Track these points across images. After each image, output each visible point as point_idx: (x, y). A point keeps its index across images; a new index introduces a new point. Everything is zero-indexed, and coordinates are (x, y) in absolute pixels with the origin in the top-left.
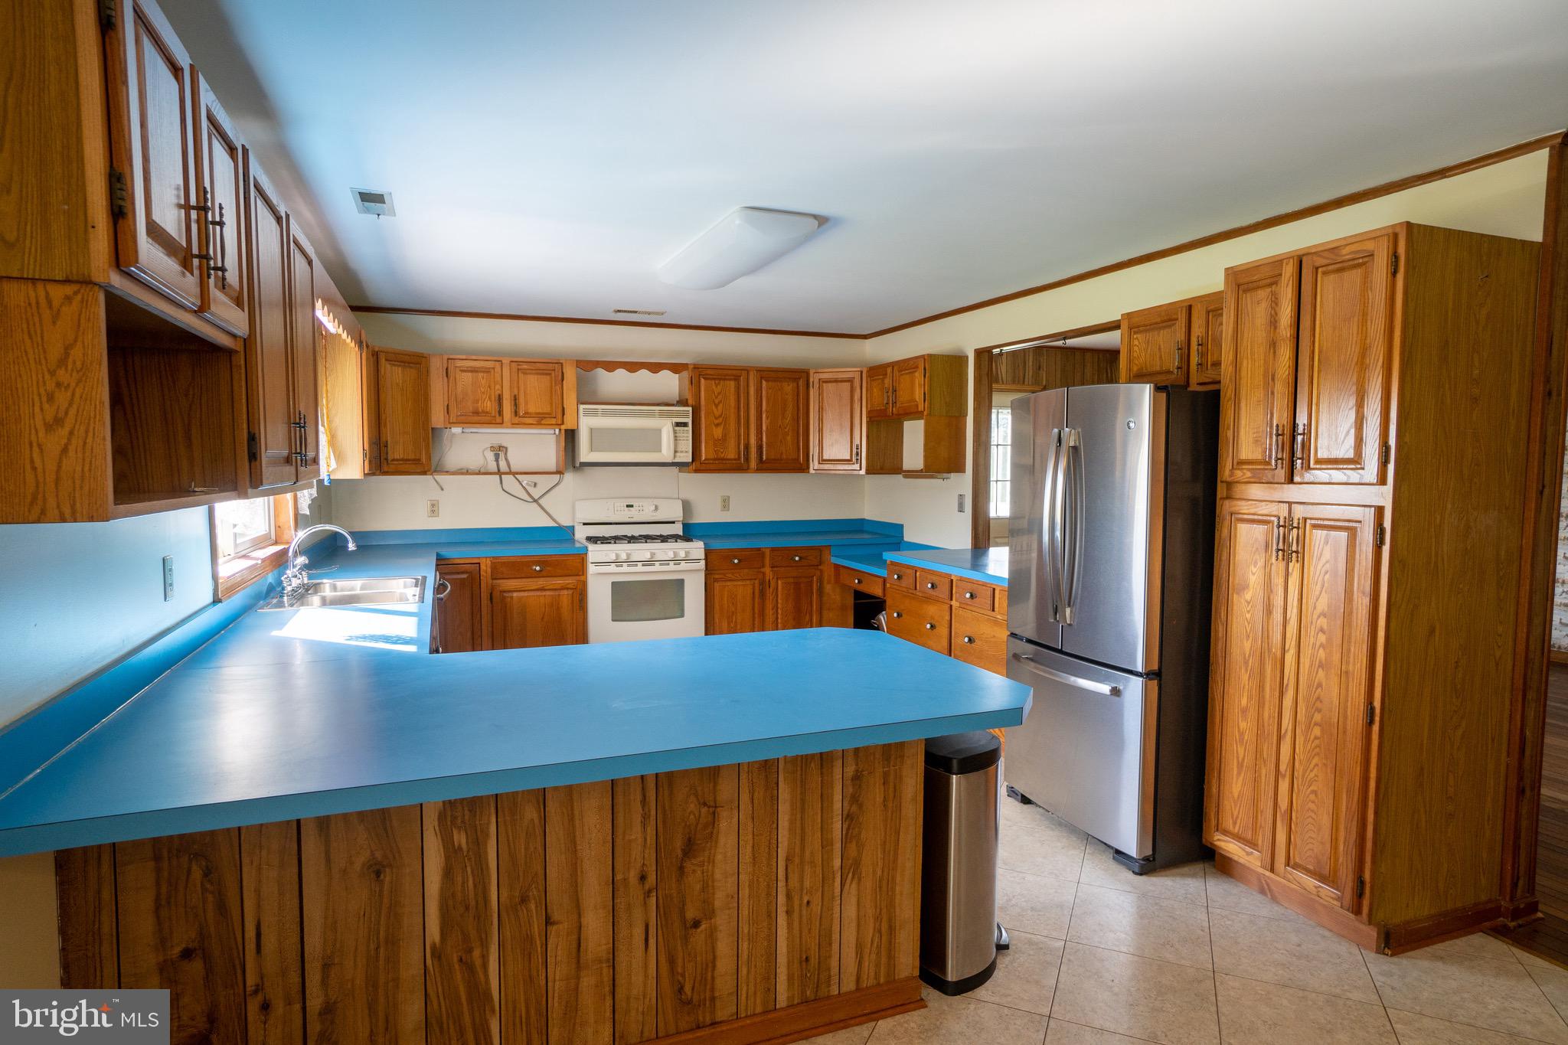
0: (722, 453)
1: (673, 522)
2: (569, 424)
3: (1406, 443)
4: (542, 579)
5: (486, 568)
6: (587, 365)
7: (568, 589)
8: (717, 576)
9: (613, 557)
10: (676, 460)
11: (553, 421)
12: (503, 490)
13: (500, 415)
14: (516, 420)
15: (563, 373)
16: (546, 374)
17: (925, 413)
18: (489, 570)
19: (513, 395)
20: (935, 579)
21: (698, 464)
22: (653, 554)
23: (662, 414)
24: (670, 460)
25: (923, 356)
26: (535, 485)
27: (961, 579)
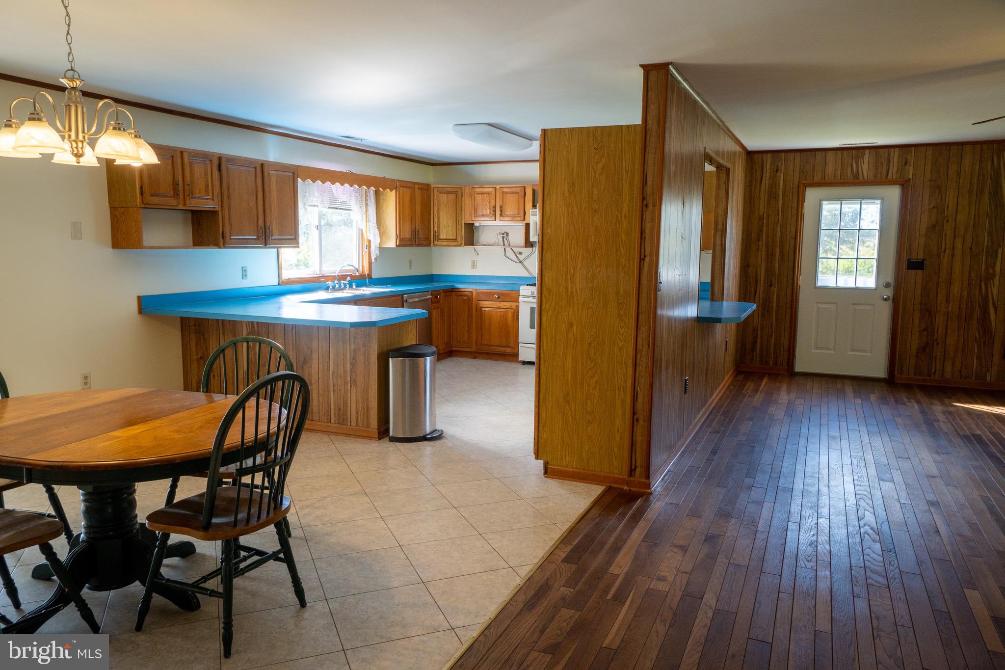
2: (527, 220)
3: (548, 233)
4: (499, 302)
7: (510, 309)
9: (530, 293)
11: (519, 219)
12: (506, 256)
13: (494, 216)
14: (503, 217)
15: (525, 193)
16: (517, 193)
18: (476, 296)
19: (500, 205)
26: (521, 253)
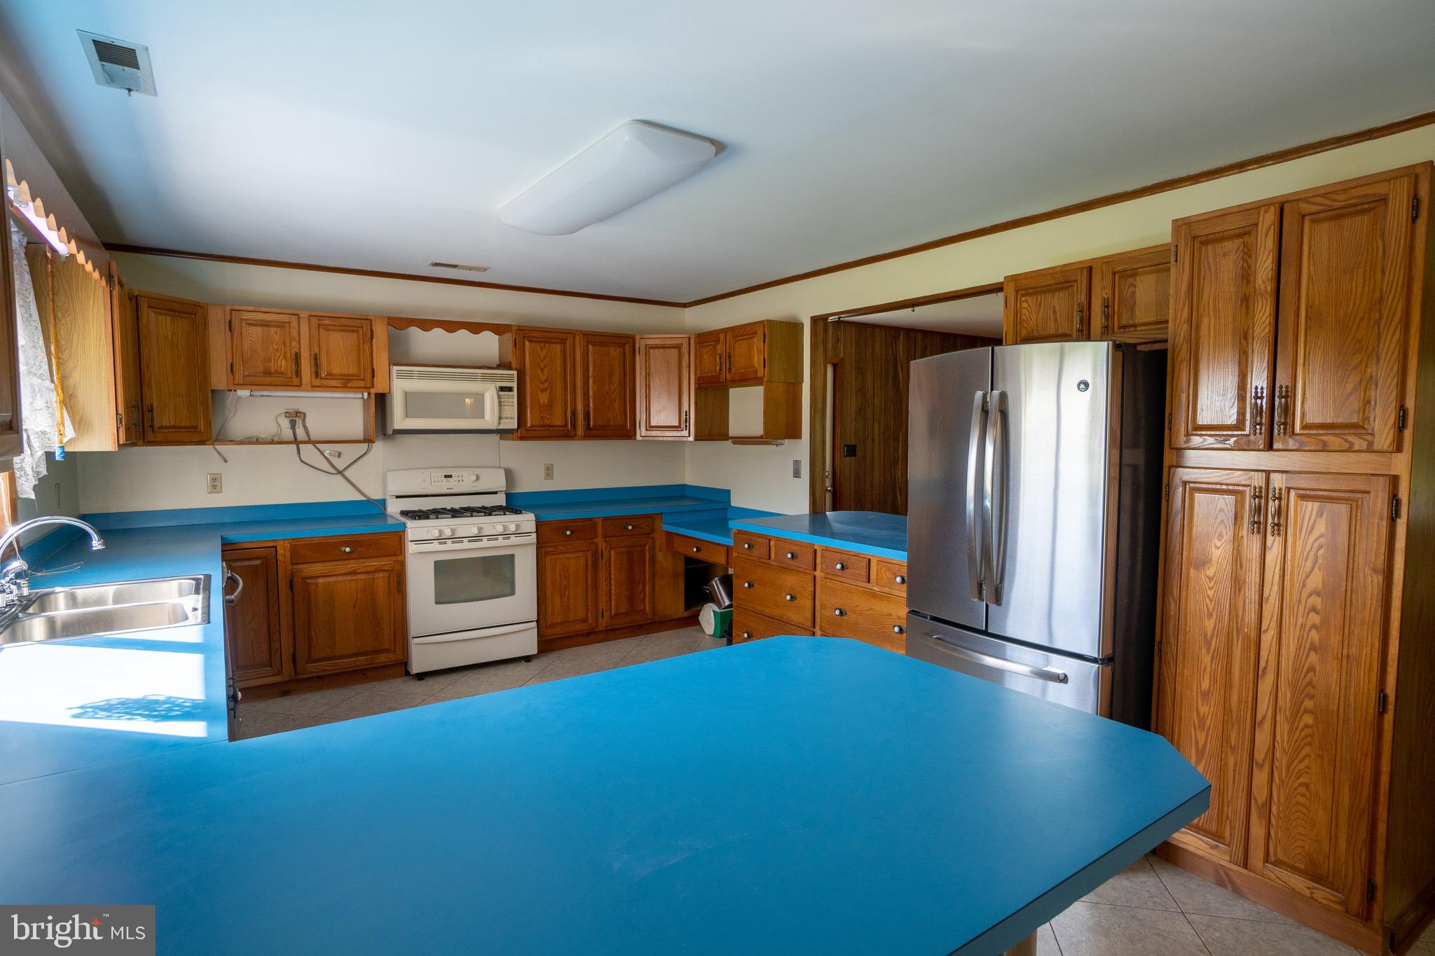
0: (549, 419)
1: (496, 493)
2: (379, 387)
4: (352, 561)
5: (283, 552)
6: (400, 323)
7: (384, 571)
8: (548, 549)
9: (436, 534)
10: (502, 427)
11: (362, 384)
12: (301, 461)
13: (297, 376)
14: (317, 382)
15: (372, 331)
16: (353, 331)
17: (765, 379)
18: (288, 554)
19: (313, 354)
20: (794, 548)
21: (524, 432)
22: (480, 529)
23: (485, 378)
24: (494, 427)
25: (762, 322)
26: (339, 455)
27: (826, 549)
